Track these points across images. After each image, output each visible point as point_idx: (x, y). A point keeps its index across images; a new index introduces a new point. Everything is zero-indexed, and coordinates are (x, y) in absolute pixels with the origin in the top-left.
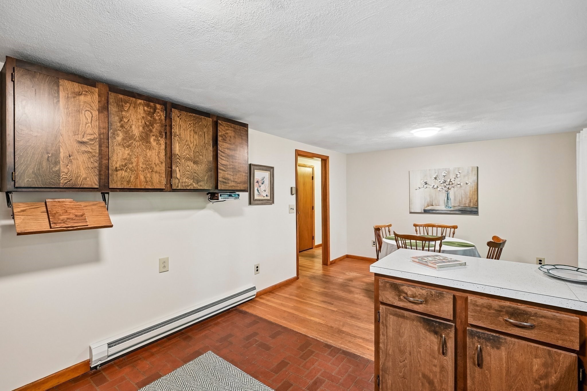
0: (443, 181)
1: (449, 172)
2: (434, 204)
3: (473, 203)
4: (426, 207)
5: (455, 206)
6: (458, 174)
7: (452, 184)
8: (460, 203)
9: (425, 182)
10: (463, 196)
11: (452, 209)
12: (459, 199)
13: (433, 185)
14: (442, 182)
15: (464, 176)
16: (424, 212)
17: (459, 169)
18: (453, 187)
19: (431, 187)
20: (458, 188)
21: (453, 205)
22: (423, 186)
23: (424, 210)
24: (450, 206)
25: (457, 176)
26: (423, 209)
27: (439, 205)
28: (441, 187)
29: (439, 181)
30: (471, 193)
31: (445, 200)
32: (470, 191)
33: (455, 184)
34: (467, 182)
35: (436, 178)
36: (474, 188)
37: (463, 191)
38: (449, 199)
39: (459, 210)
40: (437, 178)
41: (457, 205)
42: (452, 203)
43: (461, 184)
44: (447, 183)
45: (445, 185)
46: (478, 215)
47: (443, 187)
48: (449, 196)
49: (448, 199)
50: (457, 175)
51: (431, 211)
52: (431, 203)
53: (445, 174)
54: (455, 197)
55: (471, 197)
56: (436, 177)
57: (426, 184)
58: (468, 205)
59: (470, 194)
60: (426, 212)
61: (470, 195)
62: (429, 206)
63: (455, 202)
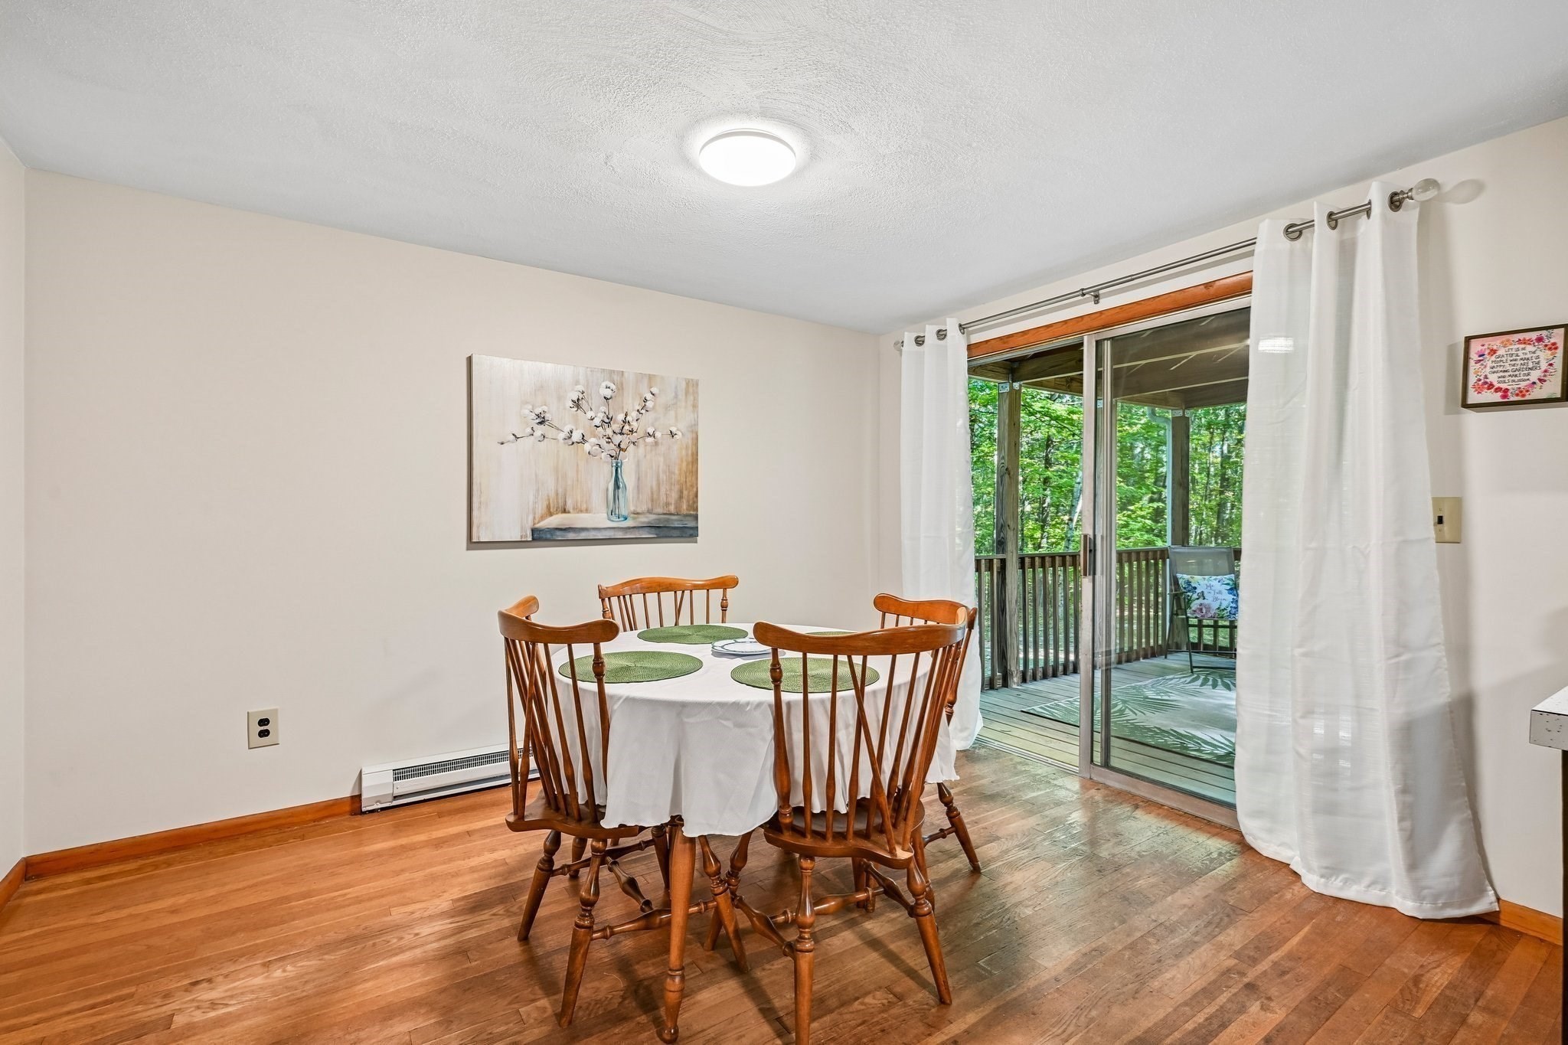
0: (601, 416)
1: (621, 387)
2: (569, 506)
3: (688, 501)
4: (542, 518)
5: (639, 510)
6: (649, 396)
7: (632, 431)
8: (652, 500)
9: (538, 416)
10: (663, 477)
11: (629, 523)
12: (652, 488)
13: (567, 429)
14: (597, 422)
15: (667, 408)
16: (533, 539)
17: (651, 377)
18: (634, 443)
19: (562, 436)
20: (648, 448)
21: (632, 509)
22: (529, 430)
23: (533, 531)
24: (624, 512)
25: (648, 404)
26: (529, 525)
27: (587, 511)
28: (593, 440)
29: (590, 414)
30: (684, 464)
31: (607, 490)
32: (682, 461)
33: (641, 433)
34: (674, 430)
35: (577, 404)
36: (690, 452)
37: (662, 459)
38: (621, 486)
39: (650, 527)
40: (583, 403)
41: (643, 508)
42: (630, 502)
43: (658, 434)
44: (616, 427)
45: (609, 432)
46: (696, 542)
47: (603, 442)
48: (620, 477)
49: (619, 488)
50: (646, 400)
51: (558, 533)
52: (560, 501)
53: (608, 393)
54: (639, 479)
55: (683, 479)
56: (578, 400)
57: (541, 423)
58: (676, 508)
59: (680, 470)
60: (540, 537)
61: (680, 474)
62: (551, 515)
63: (638, 498)
